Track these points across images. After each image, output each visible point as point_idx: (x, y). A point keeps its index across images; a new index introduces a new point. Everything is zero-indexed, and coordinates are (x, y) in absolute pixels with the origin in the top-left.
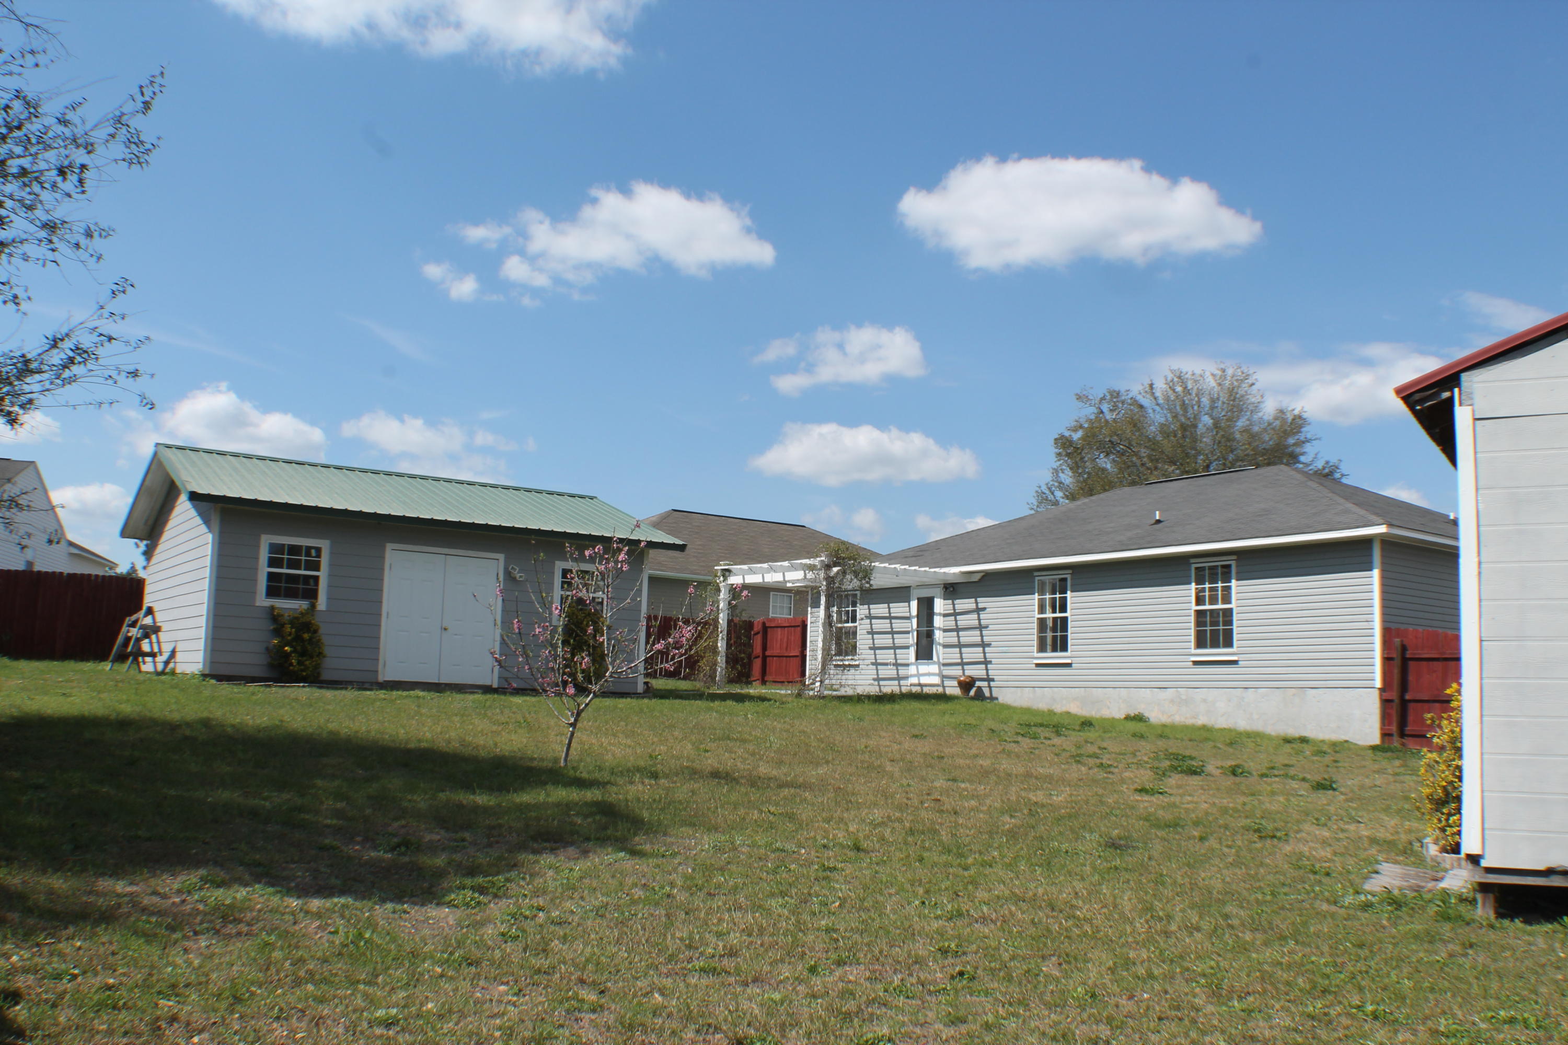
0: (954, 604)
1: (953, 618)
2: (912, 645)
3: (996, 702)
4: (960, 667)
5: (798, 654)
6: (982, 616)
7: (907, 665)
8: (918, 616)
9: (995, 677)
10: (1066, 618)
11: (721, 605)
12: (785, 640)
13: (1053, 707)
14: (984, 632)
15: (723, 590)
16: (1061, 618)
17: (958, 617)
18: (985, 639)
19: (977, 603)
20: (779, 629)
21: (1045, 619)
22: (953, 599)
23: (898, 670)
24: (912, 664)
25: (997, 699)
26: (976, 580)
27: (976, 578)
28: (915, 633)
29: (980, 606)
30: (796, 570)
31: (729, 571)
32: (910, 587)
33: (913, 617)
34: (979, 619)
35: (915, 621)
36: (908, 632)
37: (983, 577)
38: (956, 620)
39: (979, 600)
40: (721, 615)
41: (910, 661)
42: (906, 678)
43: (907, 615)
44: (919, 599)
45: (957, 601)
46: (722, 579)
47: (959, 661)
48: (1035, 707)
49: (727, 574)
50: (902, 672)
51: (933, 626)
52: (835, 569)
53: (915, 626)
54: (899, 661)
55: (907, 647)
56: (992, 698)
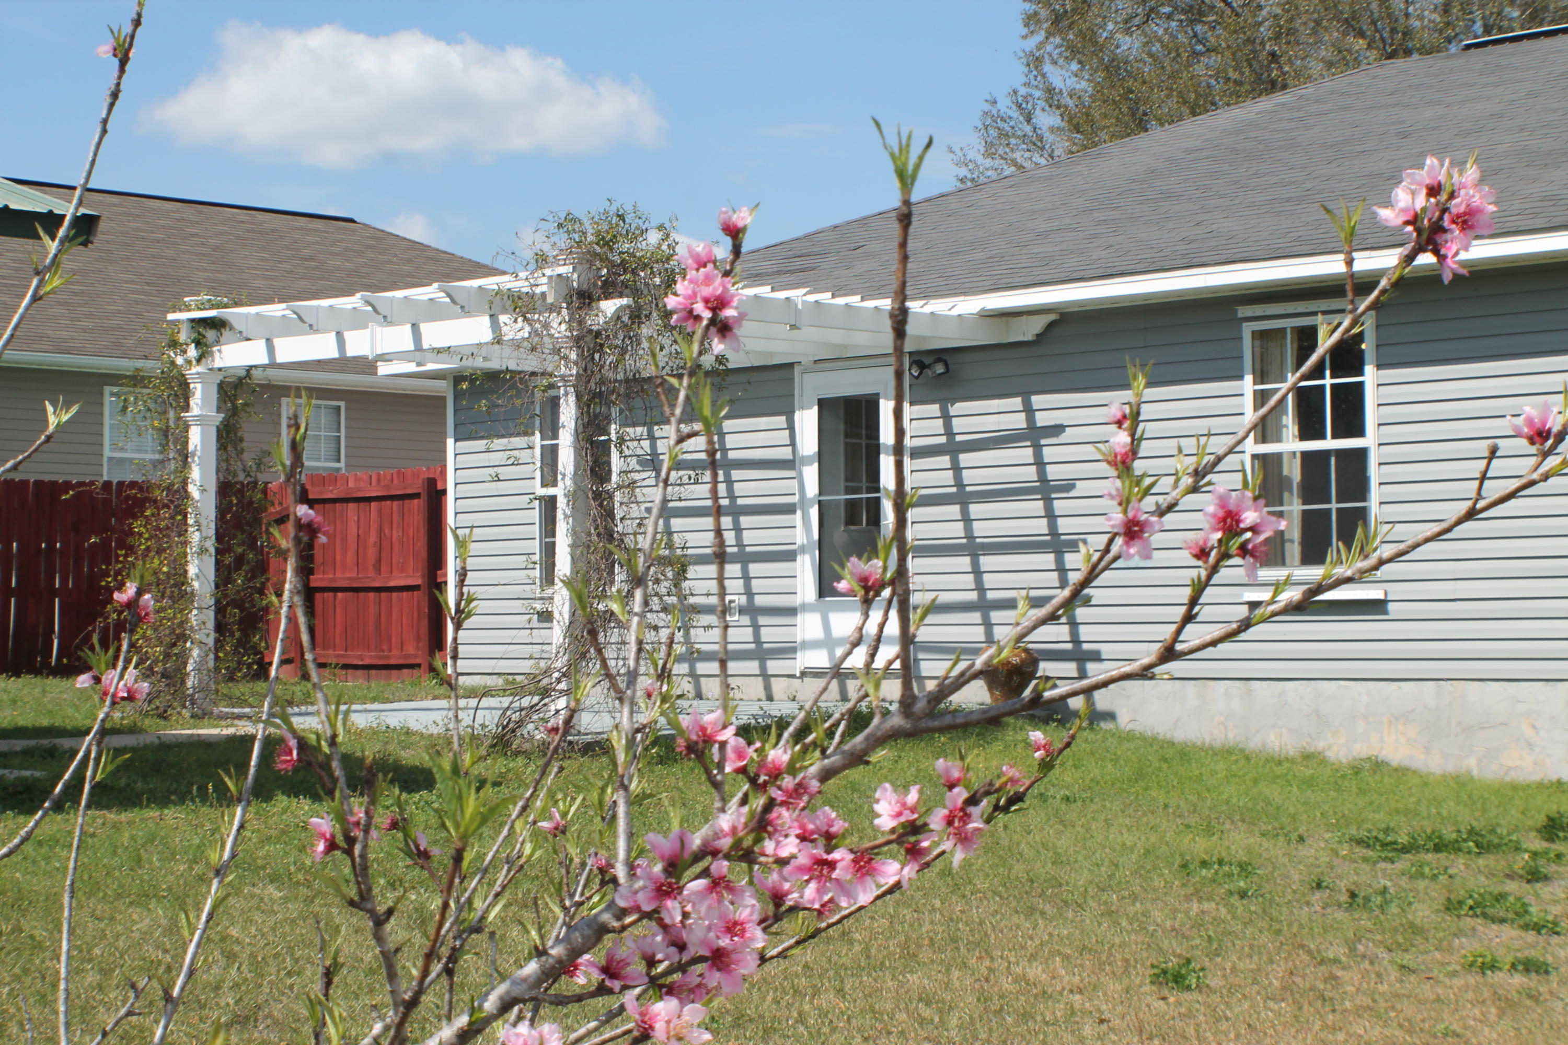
0: (947, 418)
1: (945, 460)
2: (803, 549)
3: (1106, 725)
4: (976, 617)
5: (416, 579)
6: (1049, 454)
7: (792, 611)
8: (821, 456)
9: (1106, 650)
10: (1361, 454)
11: (195, 437)
12: (373, 538)
13: (1320, 745)
14: (1059, 506)
15: (197, 390)
16: (1341, 454)
17: (965, 459)
18: (1063, 525)
19: (1029, 411)
20: (352, 506)
21: (1279, 456)
22: (945, 403)
23: (756, 627)
24: (804, 607)
25: (1110, 716)
26: (1029, 337)
27: (1030, 329)
28: (814, 512)
29: (1042, 419)
30: (465, 311)
31: (218, 324)
32: (791, 365)
33: (806, 461)
34: (1040, 463)
35: (811, 474)
36: (790, 509)
37: (1051, 325)
38: (956, 469)
39: (1037, 400)
40: (195, 474)
41: (798, 600)
42: (788, 651)
43: (786, 453)
44: (823, 404)
45: (957, 408)
46: (192, 352)
47: (973, 596)
48: (1253, 744)
49: (210, 334)
50: (772, 633)
51: (877, 490)
52: (610, 306)
53: (812, 487)
54: (759, 601)
55: (790, 556)
56: (1096, 717)
